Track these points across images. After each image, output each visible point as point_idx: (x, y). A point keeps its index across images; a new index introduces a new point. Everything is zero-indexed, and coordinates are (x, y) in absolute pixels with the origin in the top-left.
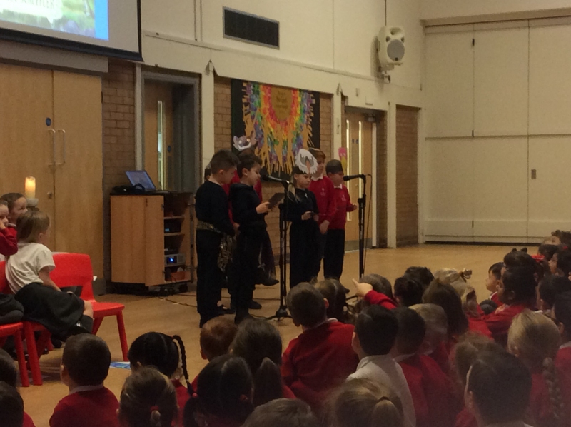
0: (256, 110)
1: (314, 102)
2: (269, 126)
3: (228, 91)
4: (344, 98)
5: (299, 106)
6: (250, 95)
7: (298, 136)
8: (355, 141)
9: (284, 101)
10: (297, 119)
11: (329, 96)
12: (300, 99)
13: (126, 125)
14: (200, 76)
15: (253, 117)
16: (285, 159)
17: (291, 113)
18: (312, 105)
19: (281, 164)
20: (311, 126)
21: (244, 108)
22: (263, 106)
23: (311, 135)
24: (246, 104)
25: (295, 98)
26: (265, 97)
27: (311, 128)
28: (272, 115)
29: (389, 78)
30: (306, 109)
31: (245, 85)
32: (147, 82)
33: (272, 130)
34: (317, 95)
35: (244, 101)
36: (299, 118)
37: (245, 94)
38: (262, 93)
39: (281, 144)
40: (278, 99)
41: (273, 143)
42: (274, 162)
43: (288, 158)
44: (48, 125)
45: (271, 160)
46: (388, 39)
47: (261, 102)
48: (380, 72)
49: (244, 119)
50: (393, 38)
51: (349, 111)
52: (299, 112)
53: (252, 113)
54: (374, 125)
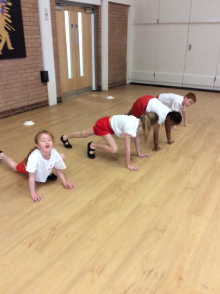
8: (74, 26)
54: (93, 15)
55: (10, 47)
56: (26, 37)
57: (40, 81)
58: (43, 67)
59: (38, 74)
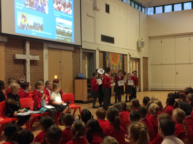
0: (109, 59)
1: (123, 56)
2: (112, 63)
3: (102, 54)
4: (130, 55)
6: (107, 55)
7: (119, 65)
8: (133, 66)
9: (116, 56)
10: (119, 61)
11: (126, 55)
12: (119, 56)
13: (78, 62)
14: (95, 51)
15: (108, 60)
16: (116, 70)
17: (117, 59)
18: (122, 57)
19: (115, 72)
21: (106, 58)
22: (111, 58)
24: (107, 57)
25: (118, 56)
26: (111, 55)
27: (122, 63)
28: (113, 60)
29: (141, 50)
31: (106, 53)
32: (83, 52)
33: (113, 63)
34: (123, 55)
35: (106, 56)
36: (119, 60)
37: (106, 55)
38: (110, 55)
39: (115, 67)
40: (114, 56)
41: (113, 66)
42: (113, 71)
43: (117, 70)
44: (60, 63)
45: (113, 70)
46: (140, 41)
47: (110, 57)
48: (139, 49)
49: (106, 61)
50: (142, 41)
51: (131, 58)
52: (119, 59)
53: (108, 59)
54: (137, 62)
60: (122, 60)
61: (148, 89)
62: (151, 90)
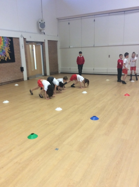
4: (24, 39)
5: (2, 42)
7: (3, 50)
10: (1, 45)
11: (17, 38)
12: (2, 40)
18: (9, 41)
20: (9, 47)
23: (9, 49)
25: (0, 39)
27: (9, 48)
29: (44, 33)
30: (6, 42)
34: (11, 38)
36: (3, 45)
48: (40, 32)
51: (27, 42)
54: (41, 46)
55: (9, 58)
56: (15, 55)
57: (20, 71)
58: (21, 66)
59: (20, 68)
60: (9, 44)
61: (58, 72)
62: (61, 73)
